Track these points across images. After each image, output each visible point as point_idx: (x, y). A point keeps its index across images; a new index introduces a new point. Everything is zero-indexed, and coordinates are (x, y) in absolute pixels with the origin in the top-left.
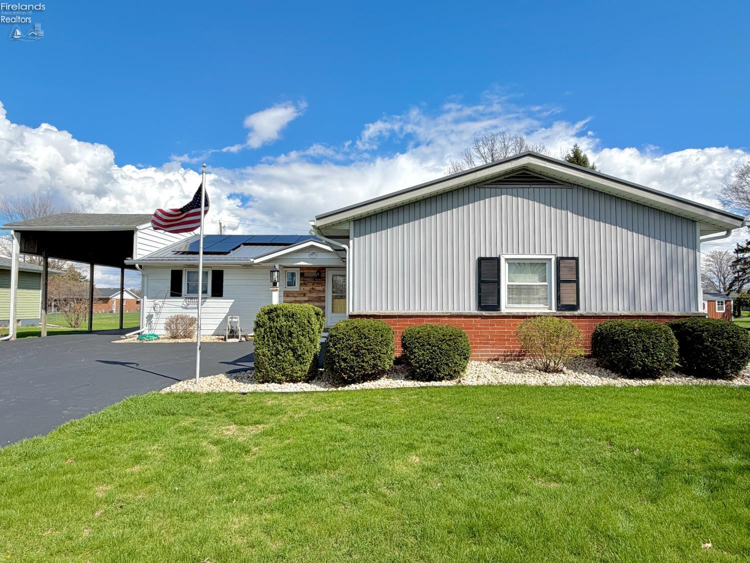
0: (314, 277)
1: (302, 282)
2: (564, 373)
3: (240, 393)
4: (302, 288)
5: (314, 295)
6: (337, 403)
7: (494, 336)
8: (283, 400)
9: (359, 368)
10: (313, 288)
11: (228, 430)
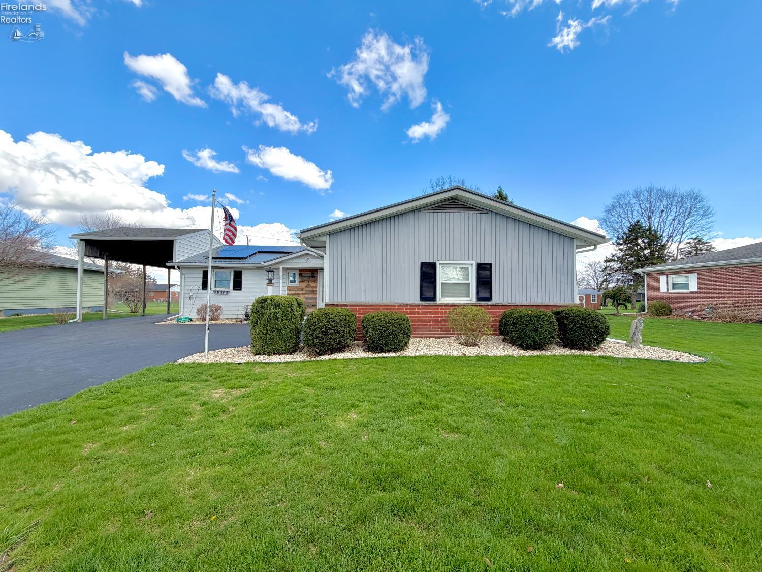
0: (309, 276)
1: (301, 280)
2: (479, 347)
3: (236, 363)
4: (301, 284)
5: (310, 289)
6: (308, 371)
7: (431, 320)
8: (268, 368)
9: (328, 344)
10: (308, 285)
11: (216, 393)
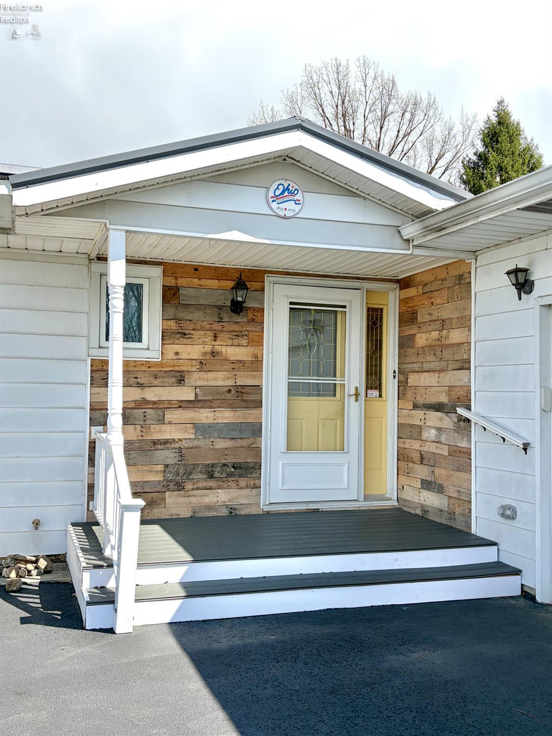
0: (220, 308)
4: (171, 349)
5: (220, 379)
10: (213, 353)
